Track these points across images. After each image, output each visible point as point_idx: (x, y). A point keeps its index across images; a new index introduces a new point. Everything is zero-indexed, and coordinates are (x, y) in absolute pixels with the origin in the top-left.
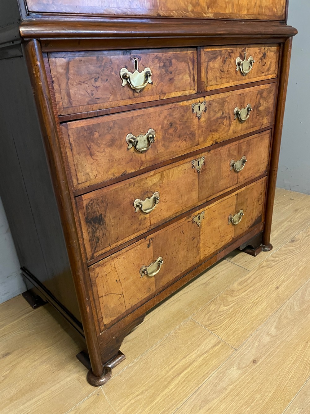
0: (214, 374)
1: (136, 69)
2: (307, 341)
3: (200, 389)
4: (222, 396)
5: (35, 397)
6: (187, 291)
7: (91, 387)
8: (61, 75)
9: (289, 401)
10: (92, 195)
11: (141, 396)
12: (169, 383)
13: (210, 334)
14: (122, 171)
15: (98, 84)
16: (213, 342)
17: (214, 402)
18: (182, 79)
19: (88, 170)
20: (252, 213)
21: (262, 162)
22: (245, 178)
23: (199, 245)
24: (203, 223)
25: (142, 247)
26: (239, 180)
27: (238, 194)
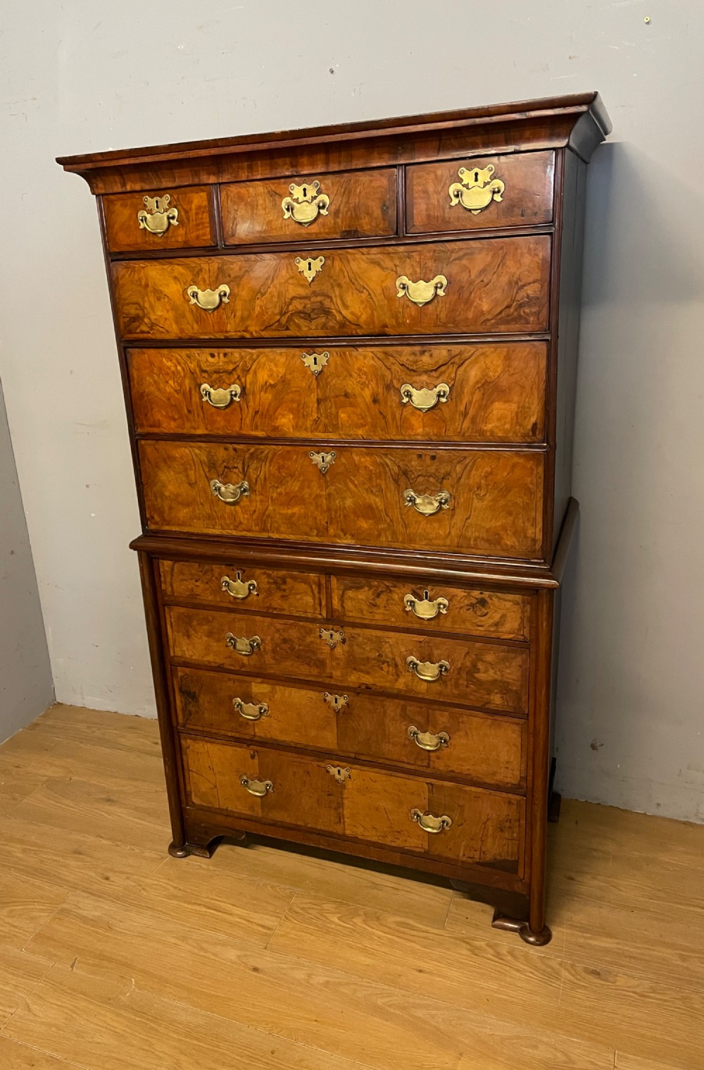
0: (222, 937)
1: (239, 578)
2: (318, 1019)
3: (198, 931)
4: (196, 951)
5: (144, 820)
6: (346, 870)
7: (166, 848)
8: (167, 571)
9: (212, 1012)
10: (187, 670)
11: (171, 888)
12: (195, 903)
13: (279, 917)
14: (222, 662)
15: (198, 584)
16: (268, 923)
17: (187, 946)
18: (301, 599)
19: (185, 648)
20: (482, 841)
21: (501, 765)
22: (450, 769)
23: (341, 810)
24: (349, 785)
25: (243, 752)
26: (431, 763)
27: (432, 785)
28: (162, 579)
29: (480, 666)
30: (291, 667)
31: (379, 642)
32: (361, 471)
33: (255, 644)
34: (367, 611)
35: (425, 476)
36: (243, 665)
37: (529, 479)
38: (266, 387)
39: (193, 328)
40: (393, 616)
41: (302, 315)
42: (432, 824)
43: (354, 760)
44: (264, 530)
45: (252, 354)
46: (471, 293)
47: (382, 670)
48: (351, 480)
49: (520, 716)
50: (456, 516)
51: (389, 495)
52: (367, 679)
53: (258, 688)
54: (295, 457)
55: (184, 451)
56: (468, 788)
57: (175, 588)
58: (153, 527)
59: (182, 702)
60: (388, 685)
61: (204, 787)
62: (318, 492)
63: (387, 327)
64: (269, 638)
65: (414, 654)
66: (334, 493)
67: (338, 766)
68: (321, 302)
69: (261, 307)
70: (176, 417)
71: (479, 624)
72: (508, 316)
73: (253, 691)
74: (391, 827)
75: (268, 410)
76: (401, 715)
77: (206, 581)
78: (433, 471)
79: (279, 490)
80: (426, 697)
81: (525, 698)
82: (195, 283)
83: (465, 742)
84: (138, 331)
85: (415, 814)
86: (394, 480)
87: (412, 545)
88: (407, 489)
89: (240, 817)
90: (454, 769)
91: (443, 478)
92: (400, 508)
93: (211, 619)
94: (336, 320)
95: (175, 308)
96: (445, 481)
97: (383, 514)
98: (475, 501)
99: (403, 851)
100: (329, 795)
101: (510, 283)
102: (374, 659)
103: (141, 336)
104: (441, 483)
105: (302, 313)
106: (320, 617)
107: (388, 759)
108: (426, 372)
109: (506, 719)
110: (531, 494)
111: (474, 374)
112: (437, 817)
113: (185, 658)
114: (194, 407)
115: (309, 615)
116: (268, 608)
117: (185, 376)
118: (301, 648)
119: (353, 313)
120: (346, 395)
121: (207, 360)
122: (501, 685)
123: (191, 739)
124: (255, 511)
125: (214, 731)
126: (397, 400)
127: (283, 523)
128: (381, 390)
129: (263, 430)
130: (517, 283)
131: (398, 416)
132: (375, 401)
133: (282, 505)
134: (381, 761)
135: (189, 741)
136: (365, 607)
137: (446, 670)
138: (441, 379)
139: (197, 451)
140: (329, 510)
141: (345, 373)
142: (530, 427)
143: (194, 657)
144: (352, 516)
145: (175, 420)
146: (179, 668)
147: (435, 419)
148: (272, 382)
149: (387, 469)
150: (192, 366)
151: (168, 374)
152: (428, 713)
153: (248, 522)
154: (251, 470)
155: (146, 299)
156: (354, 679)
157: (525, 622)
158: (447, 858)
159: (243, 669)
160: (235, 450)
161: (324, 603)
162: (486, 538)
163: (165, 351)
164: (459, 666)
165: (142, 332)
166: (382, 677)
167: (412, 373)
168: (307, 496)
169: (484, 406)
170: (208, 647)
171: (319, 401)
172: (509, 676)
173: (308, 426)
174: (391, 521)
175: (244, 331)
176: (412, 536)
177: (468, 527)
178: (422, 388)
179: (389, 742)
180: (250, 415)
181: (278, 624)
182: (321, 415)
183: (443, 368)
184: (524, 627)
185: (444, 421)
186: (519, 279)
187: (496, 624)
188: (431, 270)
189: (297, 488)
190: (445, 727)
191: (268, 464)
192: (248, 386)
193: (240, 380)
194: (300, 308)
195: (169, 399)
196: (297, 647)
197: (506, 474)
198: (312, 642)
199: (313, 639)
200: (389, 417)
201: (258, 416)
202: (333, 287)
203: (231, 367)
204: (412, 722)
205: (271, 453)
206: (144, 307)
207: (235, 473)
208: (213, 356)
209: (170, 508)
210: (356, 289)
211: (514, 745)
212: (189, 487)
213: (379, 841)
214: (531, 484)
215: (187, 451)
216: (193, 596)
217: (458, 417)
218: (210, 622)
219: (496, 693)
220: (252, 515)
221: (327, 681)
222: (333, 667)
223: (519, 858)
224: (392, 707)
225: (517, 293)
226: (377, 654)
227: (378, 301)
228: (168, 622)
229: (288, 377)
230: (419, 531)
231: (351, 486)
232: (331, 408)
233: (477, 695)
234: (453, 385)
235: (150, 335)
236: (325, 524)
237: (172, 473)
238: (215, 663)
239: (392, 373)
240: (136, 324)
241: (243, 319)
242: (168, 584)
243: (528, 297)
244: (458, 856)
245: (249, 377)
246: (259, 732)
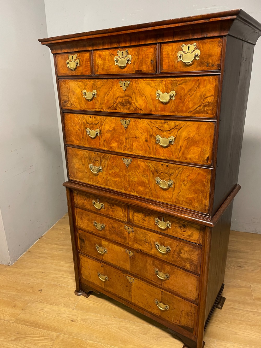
1: (98, 201)
8: (75, 195)
10: (81, 231)
14: (92, 231)
15: (85, 201)
18: (119, 213)
19: (81, 223)
20: (180, 318)
21: (189, 291)
22: (169, 288)
23: (130, 293)
24: (134, 285)
25: (98, 264)
26: (163, 284)
27: (163, 292)
28: (74, 198)
29: (182, 251)
30: (114, 237)
31: (145, 234)
32: (140, 168)
33: (103, 227)
34: (142, 222)
35: (164, 173)
36: (99, 234)
37: (204, 180)
38: (108, 131)
39: (84, 107)
40: (151, 225)
41: (121, 104)
42: (162, 307)
43: (136, 276)
44: (107, 185)
45: (104, 118)
46: (185, 99)
47: (146, 245)
48: (136, 170)
49: (197, 274)
50: (175, 191)
51: (150, 178)
52: (141, 248)
53: (104, 243)
54: (117, 159)
55: (81, 152)
56: (176, 297)
57: (78, 202)
58: (71, 178)
59: (80, 242)
60: (148, 251)
61: (86, 273)
62: (125, 174)
63: (152, 111)
64: (108, 225)
65: (158, 242)
66: (131, 175)
67: (130, 277)
68: (128, 99)
69: (107, 100)
70: (79, 139)
71: (182, 234)
72: (200, 110)
73: (102, 243)
74: (148, 304)
75: (109, 140)
76: (152, 263)
77: (88, 201)
78: (167, 171)
79: (112, 171)
80: (162, 259)
81: (199, 268)
82: (85, 89)
83: (175, 279)
84: (67, 106)
85: (156, 301)
86: (152, 173)
87: (158, 199)
88: (157, 177)
89: (98, 286)
90: (171, 288)
91: (170, 175)
92: (154, 184)
93: (89, 215)
94: (133, 107)
95: (79, 98)
96: (171, 176)
97: (148, 186)
98: (183, 186)
99: (151, 314)
100: (127, 286)
101: (201, 96)
102: (143, 241)
103: (68, 108)
104: (170, 177)
105: (121, 103)
106: (125, 221)
107: (147, 279)
108: (166, 131)
109: (192, 274)
110: (205, 186)
111: (184, 134)
112: (164, 305)
113: (81, 227)
114: (84, 136)
115: (121, 220)
116: (108, 214)
117: (82, 124)
118: (118, 231)
119: (139, 105)
120: (136, 137)
121: (89, 119)
122: (190, 260)
123: (82, 255)
124: (104, 178)
125: (90, 254)
126: (154, 141)
127: (113, 184)
128: (148, 137)
129: (107, 148)
130: (204, 96)
131: (154, 148)
132: (146, 141)
133: (113, 177)
134: (145, 279)
135: (82, 256)
136: (141, 220)
137: (169, 250)
138: (171, 134)
139: (85, 153)
140: (129, 181)
141: (136, 129)
142: (206, 158)
143: (83, 227)
144: (137, 185)
145: (78, 140)
146: (79, 230)
147: (168, 151)
148: (110, 130)
149: (150, 168)
150: (84, 121)
151: (76, 123)
152: (162, 265)
153: (101, 181)
154: (103, 162)
155: (69, 94)
156: (136, 246)
157: (201, 237)
158: (167, 320)
159: (99, 235)
160: (98, 154)
161: (126, 216)
162: (186, 201)
163: (75, 115)
164: (174, 250)
165: (68, 107)
166: (146, 248)
167: (161, 131)
168: (121, 175)
169: (187, 148)
170: (88, 225)
171: (126, 139)
172: (193, 258)
173: (122, 148)
174: (151, 189)
175: (101, 109)
176: (158, 196)
177: (179, 196)
178: (164, 137)
179: (148, 273)
180: (103, 142)
181: (111, 221)
182: (127, 144)
183: (172, 130)
184: (200, 239)
185: (172, 152)
186: (205, 94)
187: (189, 236)
188: (169, 89)
189: (118, 171)
190: (168, 272)
191: (108, 160)
192: (102, 130)
193: (99, 128)
194: (121, 101)
195: (76, 133)
196: (117, 230)
197: (195, 176)
198: (122, 230)
199: (122, 229)
200: (151, 148)
201: (105, 142)
202: (132, 93)
203: (97, 122)
204: (156, 267)
205: (109, 157)
206: (69, 97)
207: (97, 162)
208: (91, 117)
209: (77, 173)
210: (141, 95)
211: (194, 285)
212: (83, 166)
213: (143, 307)
214: (205, 182)
215: (82, 153)
216: (84, 205)
217: (177, 151)
218: (89, 216)
219: (188, 263)
220: (103, 179)
221: (127, 245)
222: (129, 240)
223: (194, 327)
224: (149, 260)
225: (204, 100)
226: (145, 239)
227: (149, 100)
228: (76, 213)
229: (116, 128)
230: (161, 194)
231: (137, 173)
232: (130, 142)
233: (181, 262)
234: (176, 137)
235: (70, 108)
236: (127, 186)
237: (77, 160)
238: (90, 231)
239: (153, 130)
240: (66, 104)
241: (101, 104)
242: (76, 200)
243: (208, 102)
244: (171, 321)
245: (103, 127)
246: (104, 258)
